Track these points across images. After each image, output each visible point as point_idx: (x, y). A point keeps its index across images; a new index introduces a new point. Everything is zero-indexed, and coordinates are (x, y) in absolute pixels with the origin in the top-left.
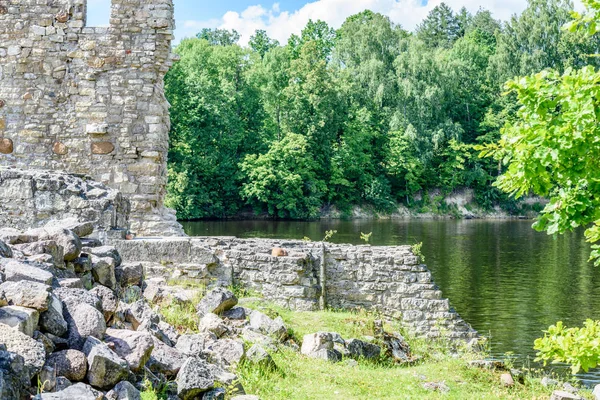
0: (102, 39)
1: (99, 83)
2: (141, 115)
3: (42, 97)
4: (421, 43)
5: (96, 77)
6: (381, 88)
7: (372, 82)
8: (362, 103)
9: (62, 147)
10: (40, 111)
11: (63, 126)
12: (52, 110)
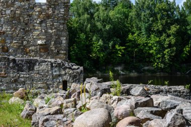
0: (43, 7)
1: (42, 25)
2: (59, 37)
3: (20, 30)
4: (104, 8)
5: (41, 22)
6: (89, 25)
7: (85, 23)
8: (82, 31)
9: (28, 50)
10: (19, 35)
11: (28, 41)
12: (24, 35)
